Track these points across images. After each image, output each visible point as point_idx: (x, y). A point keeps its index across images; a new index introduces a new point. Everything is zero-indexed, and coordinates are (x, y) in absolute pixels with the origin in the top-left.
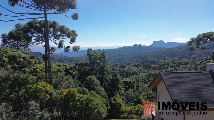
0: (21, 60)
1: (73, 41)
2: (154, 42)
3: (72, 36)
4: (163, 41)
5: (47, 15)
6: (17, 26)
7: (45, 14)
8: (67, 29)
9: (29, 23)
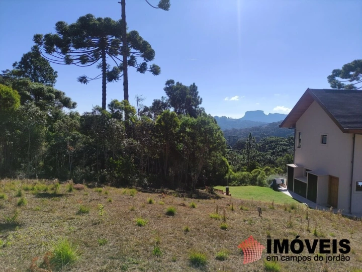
2: (247, 113)
4: (262, 112)
6: (60, 26)
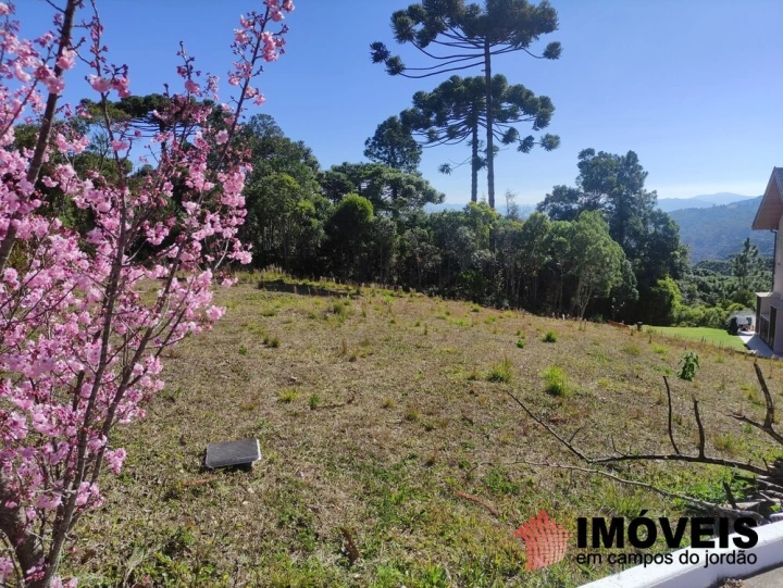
0: (413, 187)
1: (541, 122)
3: (540, 110)
5: (492, 56)
6: (418, 97)
7: (487, 55)
8: (529, 93)
9: (445, 86)
